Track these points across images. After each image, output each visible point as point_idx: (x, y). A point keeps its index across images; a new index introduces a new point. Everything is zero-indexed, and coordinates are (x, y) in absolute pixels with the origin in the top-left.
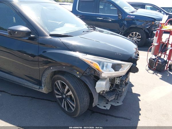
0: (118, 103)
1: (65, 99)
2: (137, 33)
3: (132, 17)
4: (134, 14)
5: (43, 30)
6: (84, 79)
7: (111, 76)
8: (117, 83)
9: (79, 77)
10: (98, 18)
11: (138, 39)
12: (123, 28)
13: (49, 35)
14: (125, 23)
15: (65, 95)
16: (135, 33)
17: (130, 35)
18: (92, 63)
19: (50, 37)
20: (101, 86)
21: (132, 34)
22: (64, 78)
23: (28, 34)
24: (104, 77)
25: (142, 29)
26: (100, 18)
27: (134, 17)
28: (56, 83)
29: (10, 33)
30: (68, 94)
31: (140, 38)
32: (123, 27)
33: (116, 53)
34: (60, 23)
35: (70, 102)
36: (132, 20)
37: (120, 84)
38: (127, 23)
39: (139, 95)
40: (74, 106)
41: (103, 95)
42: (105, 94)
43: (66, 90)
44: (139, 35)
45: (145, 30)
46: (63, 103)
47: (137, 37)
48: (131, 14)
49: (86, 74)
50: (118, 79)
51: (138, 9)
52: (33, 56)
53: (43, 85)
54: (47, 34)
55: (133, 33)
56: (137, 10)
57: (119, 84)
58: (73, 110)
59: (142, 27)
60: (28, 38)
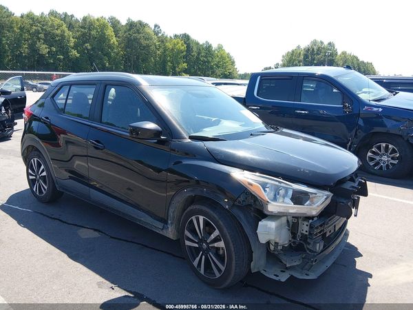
0: (307, 275)
1: (206, 252)
2: (390, 146)
3: (375, 109)
4: (382, 103)
5: (180, 129)
6: (236, 212)
7: (285, 211)
8: (304, 232)
9: (227, 207)
10: (298, 111)
11: (393, 158)
12: (356, 134)
13: (187, 138)
14: (361, 122)
15: (207, 244)
16: (384, 145)
17: (373, 150)
18: (251, 185)
19: (190, 140)
20: (268, 231)
21: (379, 148)
22: (216, 216)
23: (156, 134)
24: (272, 212)
25: (401, 136)
26: (303, 112)
27: (380, 110)
28: (194, 218)
29: (131, 132)
30: (216, 245)
31: (398, 158)
32: (354, 131)
33: (300, 169)
34: (214, 119)
35: (214, 258)
36: (375, 116)
37: (310, 233)
38: (364, 122)
39: (371, 276)
40: (223, 268)
41: (276, 253)
42: (282, 252)
43: (213, 237)
44: (394, 151)
45: (408, 140)
46: (198, 259)
47: (391, 154)
48: (374, 103)
49: (239, 202)
50: (306, 223)
51: (397, 93)
52: (159, 171)
53: (169, 222)
54: (185, 135)
55: (380, 145)
56: (394, 95)
57: (307, 233)
58: (218, 275)
59: (400, 133)
60: (156, 141)
